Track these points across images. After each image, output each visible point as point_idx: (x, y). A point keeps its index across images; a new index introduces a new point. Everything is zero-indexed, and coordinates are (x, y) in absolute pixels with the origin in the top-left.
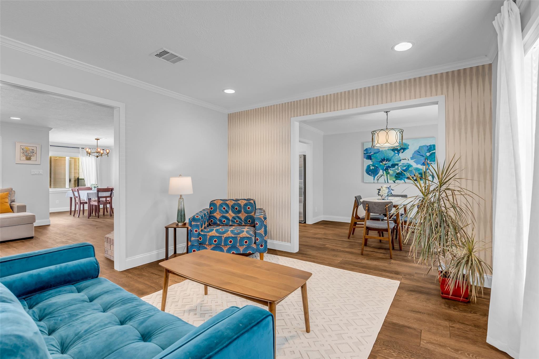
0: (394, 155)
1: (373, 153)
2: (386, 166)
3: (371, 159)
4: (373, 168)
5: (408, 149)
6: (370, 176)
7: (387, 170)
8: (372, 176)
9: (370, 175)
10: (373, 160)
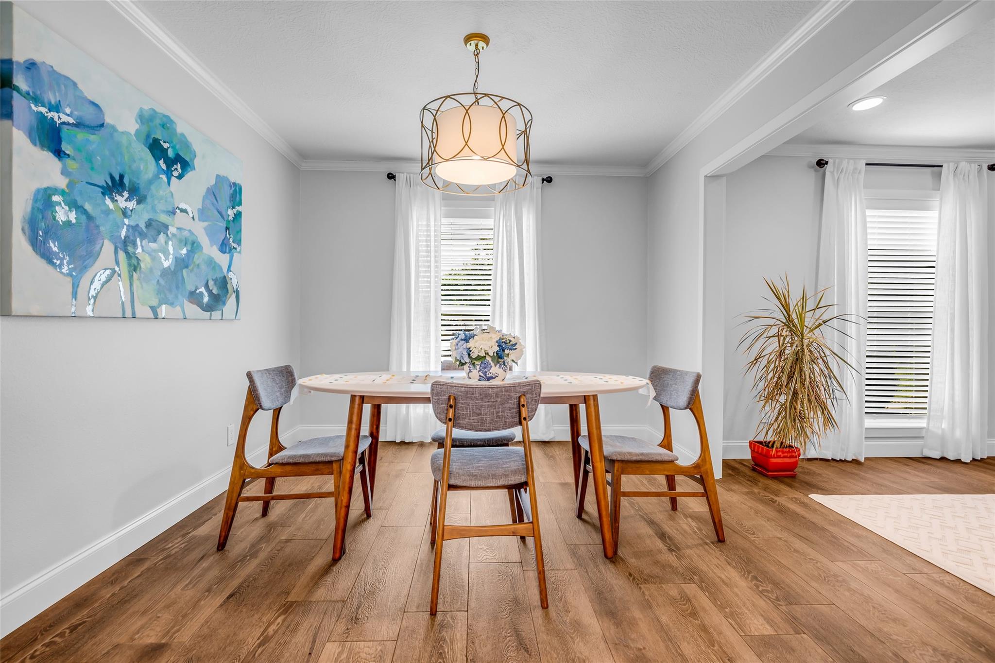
0: (156, 177)
1: (71, 120)
2: (126, 221)
3: (59, 153)
4: (73, 217)
5: (194, 171)
6: (50, 268)
7: (130, 249)
8: (65, 270)
9: (50, 261)
10: (72, 165)
